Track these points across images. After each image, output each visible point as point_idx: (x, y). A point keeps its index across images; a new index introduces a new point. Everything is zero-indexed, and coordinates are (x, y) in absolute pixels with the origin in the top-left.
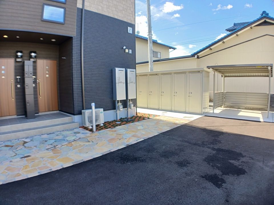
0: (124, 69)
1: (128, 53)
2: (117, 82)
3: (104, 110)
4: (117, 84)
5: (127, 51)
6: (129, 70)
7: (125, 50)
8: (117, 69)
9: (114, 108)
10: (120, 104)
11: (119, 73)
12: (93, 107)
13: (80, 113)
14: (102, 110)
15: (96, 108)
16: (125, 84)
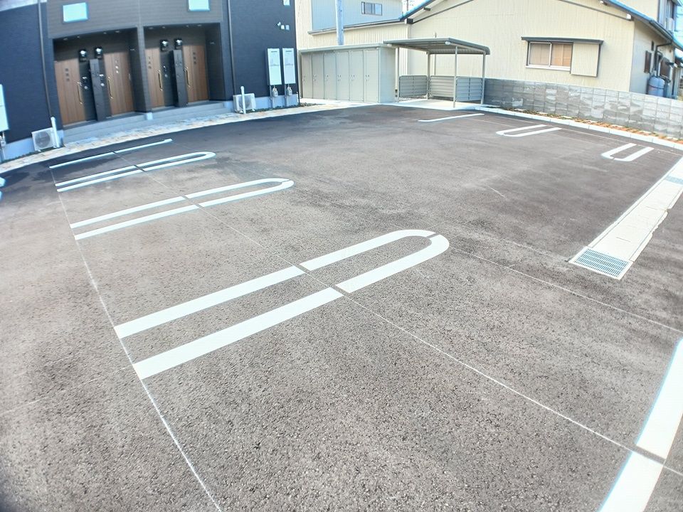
0: (278, 50)
1: (285, 30)
2: (270, 64)
3: (256, 97)
4: (270, 68)
5: (283, 27)
6: (284, 50)
7: (280, 27)
8: (270, 50)
9: (268, 94)
10: (275, 90)
11: (273, 55)
12: (243, 92)
13: (231, 99)
14: (253, 95)
15: (245, 93)
16: (280, 67)
